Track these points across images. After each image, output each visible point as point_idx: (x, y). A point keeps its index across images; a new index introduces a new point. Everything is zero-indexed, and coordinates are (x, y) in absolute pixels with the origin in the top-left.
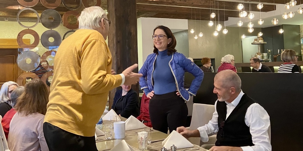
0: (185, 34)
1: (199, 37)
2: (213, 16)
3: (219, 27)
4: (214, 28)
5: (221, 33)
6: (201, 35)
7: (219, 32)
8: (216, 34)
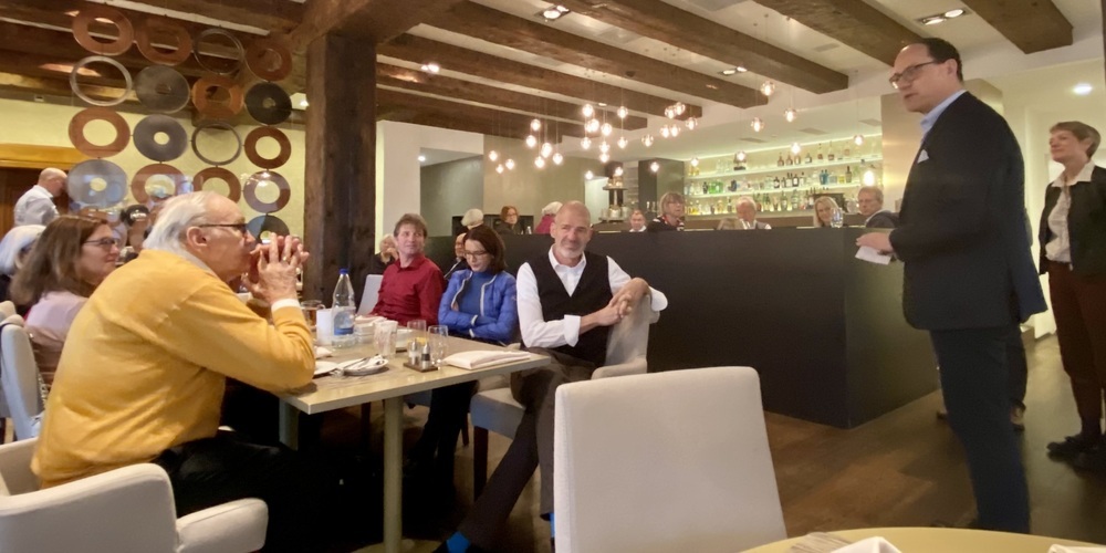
0: (476, 165)
1: (506, 168)
2: (536, 125)
3: (547, 148)
4: (536, 152)
5: (549, 161)
6: (510, 164)
7: (545, 159)
8: (540, 163)
